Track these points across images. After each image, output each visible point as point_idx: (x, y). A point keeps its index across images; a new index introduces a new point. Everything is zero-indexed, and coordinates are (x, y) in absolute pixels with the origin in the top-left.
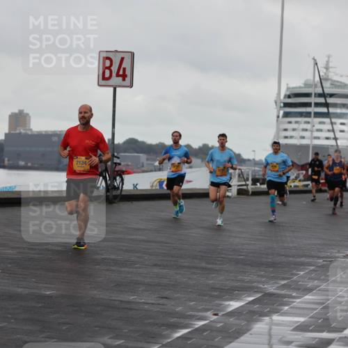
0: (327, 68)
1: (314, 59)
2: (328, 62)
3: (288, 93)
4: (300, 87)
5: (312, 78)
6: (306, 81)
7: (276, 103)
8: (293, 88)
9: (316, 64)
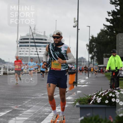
0: (35, 29)
1: (30, 26)
2: (35, 27)
3: (21, 38)
4: (25, 36)
5: (29, 33)
6: (27, 34)
7: (17, 41)
8: (23, 36)
9: (31, 28)
